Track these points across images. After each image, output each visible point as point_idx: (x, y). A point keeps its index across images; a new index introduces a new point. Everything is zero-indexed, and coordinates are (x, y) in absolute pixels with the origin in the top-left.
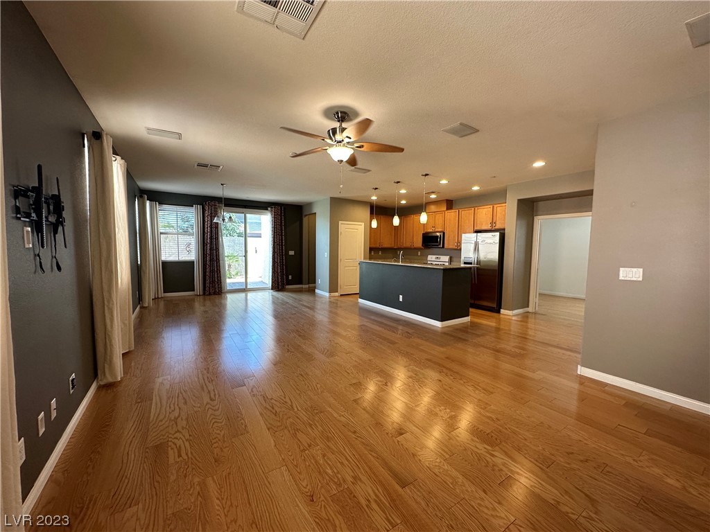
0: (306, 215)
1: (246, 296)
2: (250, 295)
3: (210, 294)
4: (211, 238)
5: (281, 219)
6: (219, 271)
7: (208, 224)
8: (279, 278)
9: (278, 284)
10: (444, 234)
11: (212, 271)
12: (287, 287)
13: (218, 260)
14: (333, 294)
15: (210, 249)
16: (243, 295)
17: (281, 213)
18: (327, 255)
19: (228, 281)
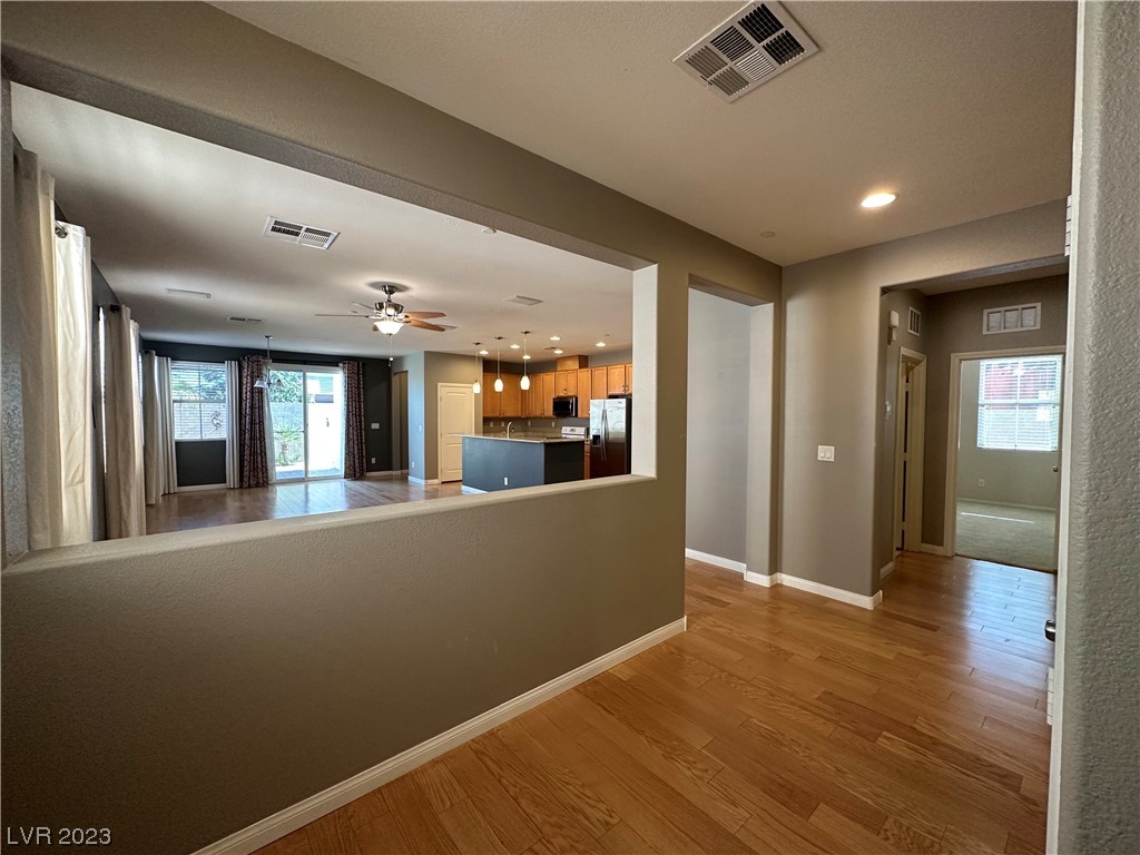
0: (396, 374)
1: (307, 488)
2: (312, 487)
3: (249, 487)
4: (252, 407)
5: (359, 379)
6: (263, 453)
7: (246, 388)
8: (357, 461)
9: (355, 471)
10: (577, 399)
11: (253, 454)
12: (368, 474)
13: (262, 438)
14: (430, 481)
15: (251, 423)
16: (302, 486)
17: (359, 371)
18: (421, 428)
19: (279, 469)
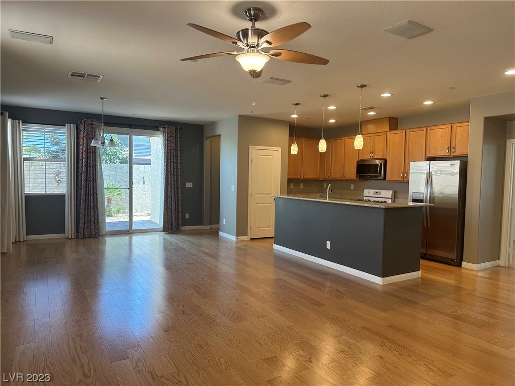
0: (208, 138)
1: (131, 239)
2: (136, 239)
3: (84, 237)
4: (87, 166)
5: (176, 142)
6: (96, 208)
7: (83, 148)
8: (174, 216)
9: (172, 225)
10: (385, 161)
11: (87, 208)
12: (183, 228)
13: (95, 194)
14: (241, 238)
15: (86, 180)
16: (126, 238)
17: (176, 134)
18: (233, 188)
19: (108, 220)
